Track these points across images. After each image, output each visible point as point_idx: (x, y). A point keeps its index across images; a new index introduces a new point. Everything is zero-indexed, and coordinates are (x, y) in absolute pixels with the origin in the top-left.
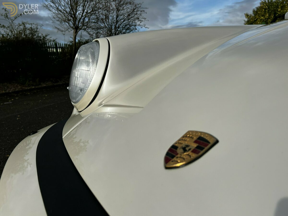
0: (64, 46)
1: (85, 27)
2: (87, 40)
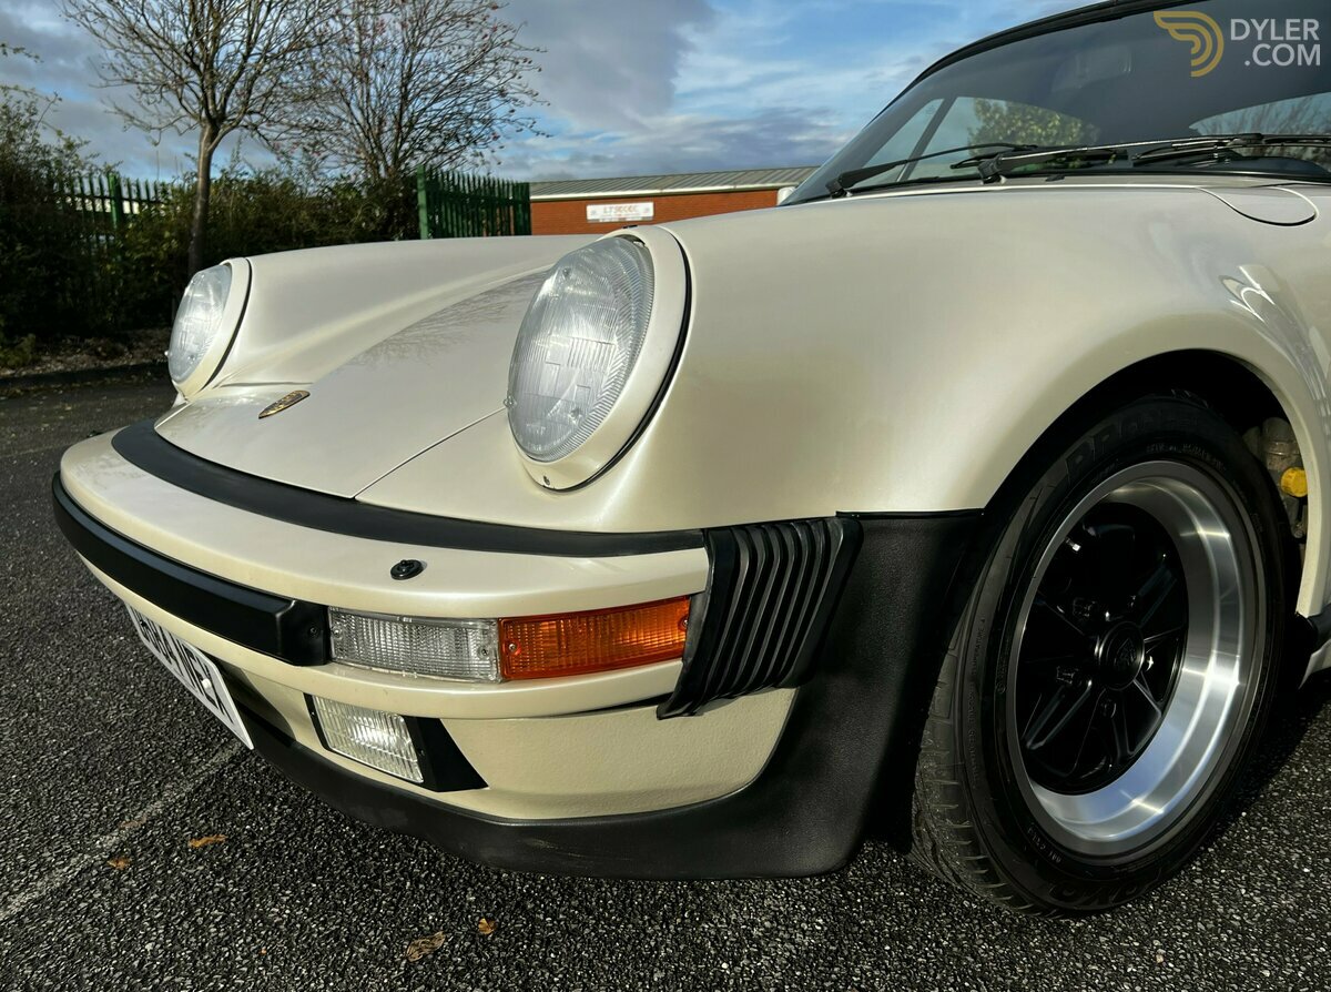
0: (152, 194)
1: (255, 118)
2: (262, 175)
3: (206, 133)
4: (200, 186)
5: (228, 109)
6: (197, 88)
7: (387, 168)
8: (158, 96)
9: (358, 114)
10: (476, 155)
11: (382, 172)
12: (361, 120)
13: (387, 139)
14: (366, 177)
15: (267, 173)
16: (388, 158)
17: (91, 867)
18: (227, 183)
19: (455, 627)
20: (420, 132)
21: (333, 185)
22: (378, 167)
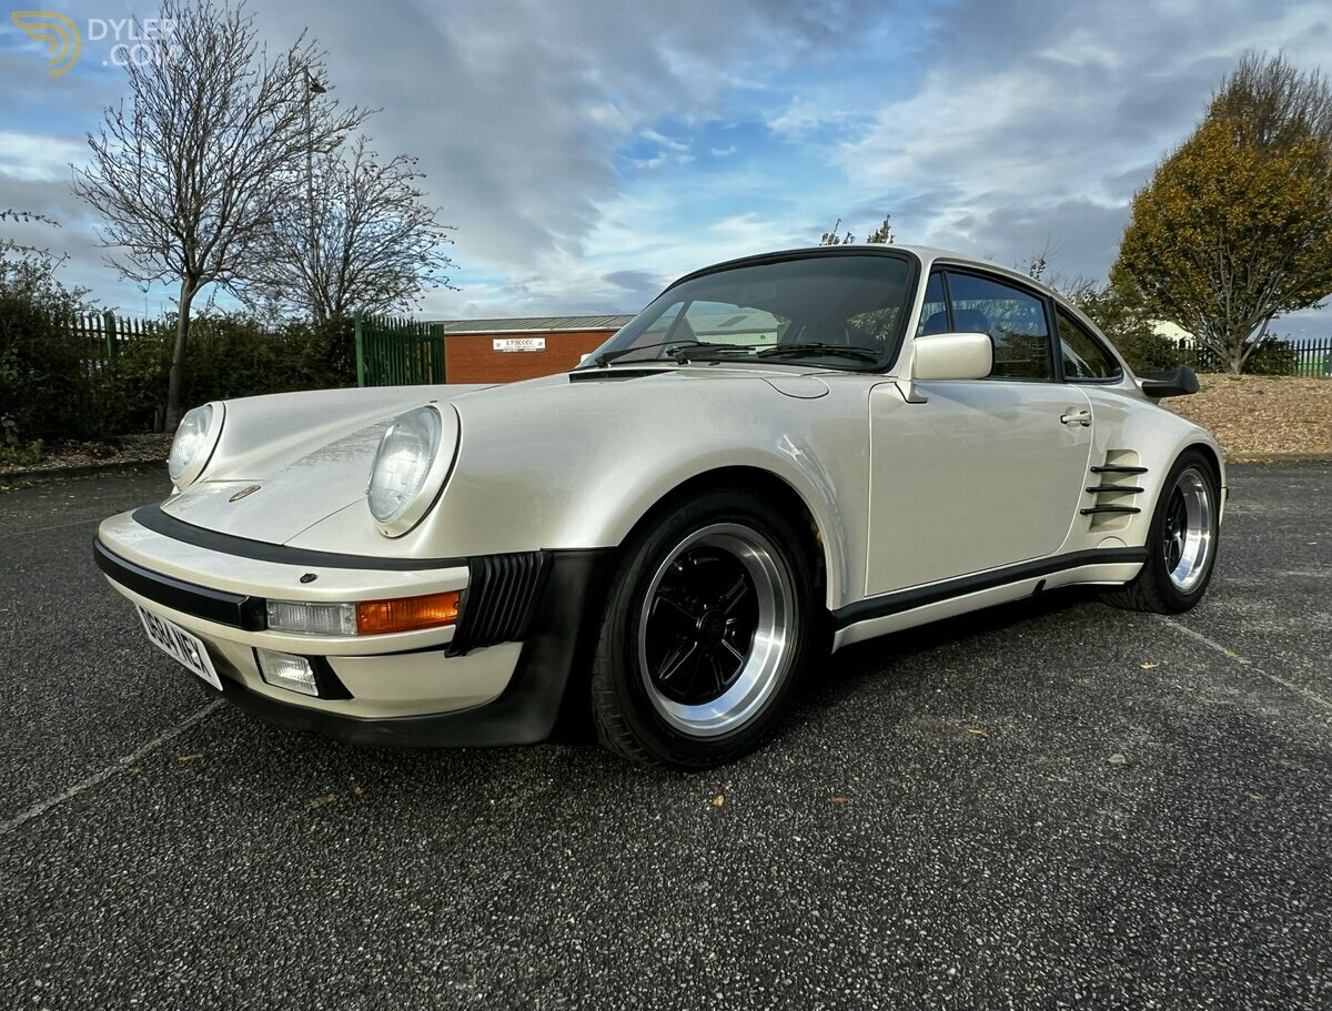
0: (141, 329)
1: (227, 274)
2: (232, 317)
3: (187, 285)
4: (180, 324)
5: (205, 267)
6: (180, 251)
7: (331, 311)
8: (148, 256)
9: (309, 271)
10: (403, 304)
11: (328, 315)
12: (312, 276)
13: (332, 290)
14: (314, 318)
15: (235, 316)
16: (333, 304)
17: (117, 773)
18: (202, 322)
19: (333, 607)
20: (358, 285)
21: (288, 324)
22: (324, 311)
